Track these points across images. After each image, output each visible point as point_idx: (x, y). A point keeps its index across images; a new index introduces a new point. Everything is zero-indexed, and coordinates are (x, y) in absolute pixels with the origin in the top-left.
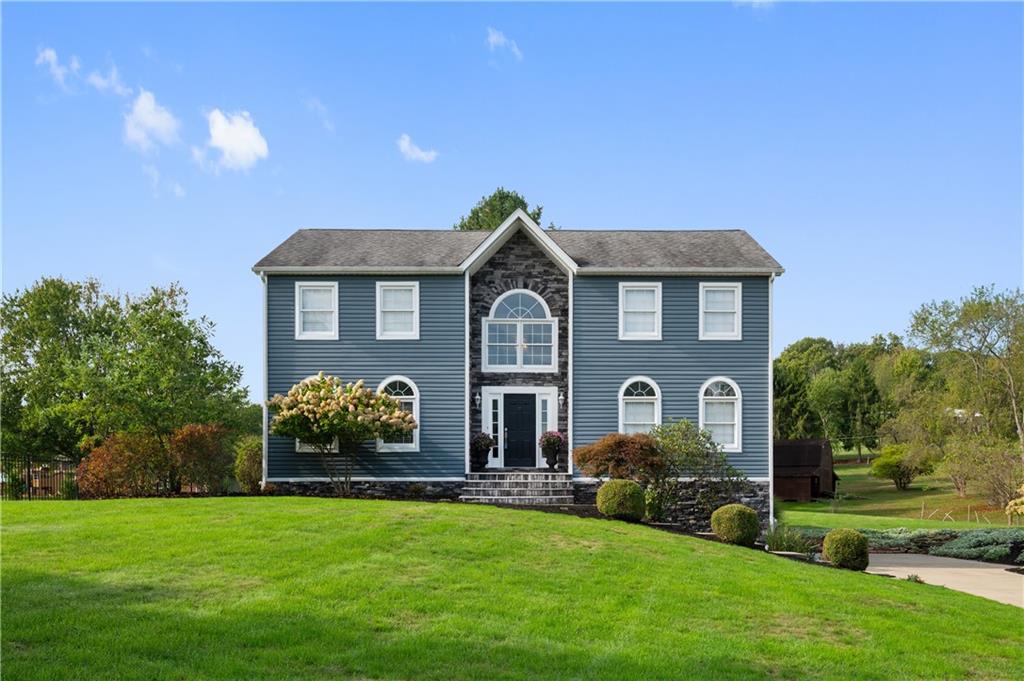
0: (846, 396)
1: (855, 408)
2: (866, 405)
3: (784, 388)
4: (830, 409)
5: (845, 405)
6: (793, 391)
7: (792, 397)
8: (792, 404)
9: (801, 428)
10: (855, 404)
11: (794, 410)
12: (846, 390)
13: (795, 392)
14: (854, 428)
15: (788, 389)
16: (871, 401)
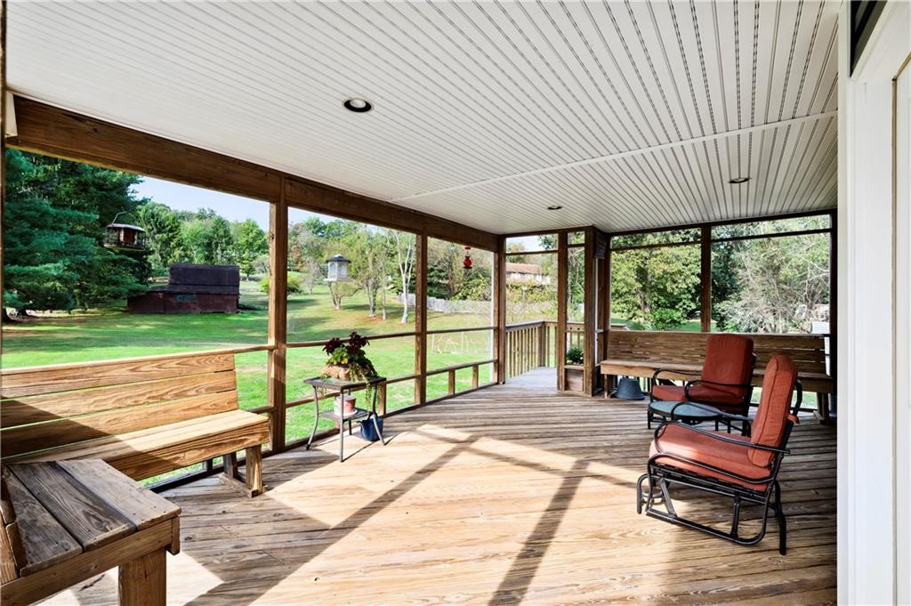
0: (211, 238)
1: (217, 247)
2: (224, 245)
3: (164, 227)
4: (199, 245)
5: (209, 245)
6: (171, 231)
7: (171, 234)
8: (170, 239)
9: (177, 256)
10: (217, 244)
11: (172, 243)
12: (211, 234)
13: (172, 231)
14: (217, 258)
15: (168, 228)
16: (228, 243)
